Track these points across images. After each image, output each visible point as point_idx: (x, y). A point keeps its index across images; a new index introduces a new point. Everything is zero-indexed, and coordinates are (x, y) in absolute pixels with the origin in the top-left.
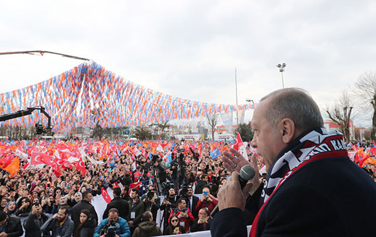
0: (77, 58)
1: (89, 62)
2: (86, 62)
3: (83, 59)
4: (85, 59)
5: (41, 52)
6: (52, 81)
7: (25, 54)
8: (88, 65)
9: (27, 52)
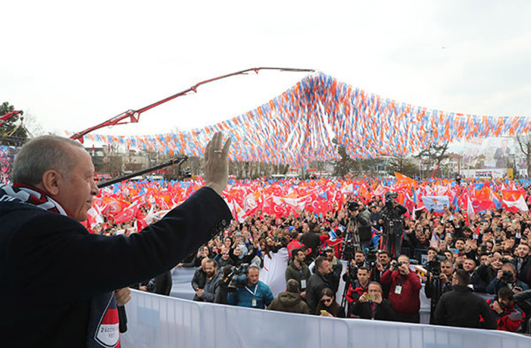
0: (298, 70)
1: (314, 73)
2: (310, 73)
3: (306, 70)
4: (309, 71)
5: (256, 70)
6: (273, 104)
7: (239, 75)
8: (314, 77)
9: (241, 73)
